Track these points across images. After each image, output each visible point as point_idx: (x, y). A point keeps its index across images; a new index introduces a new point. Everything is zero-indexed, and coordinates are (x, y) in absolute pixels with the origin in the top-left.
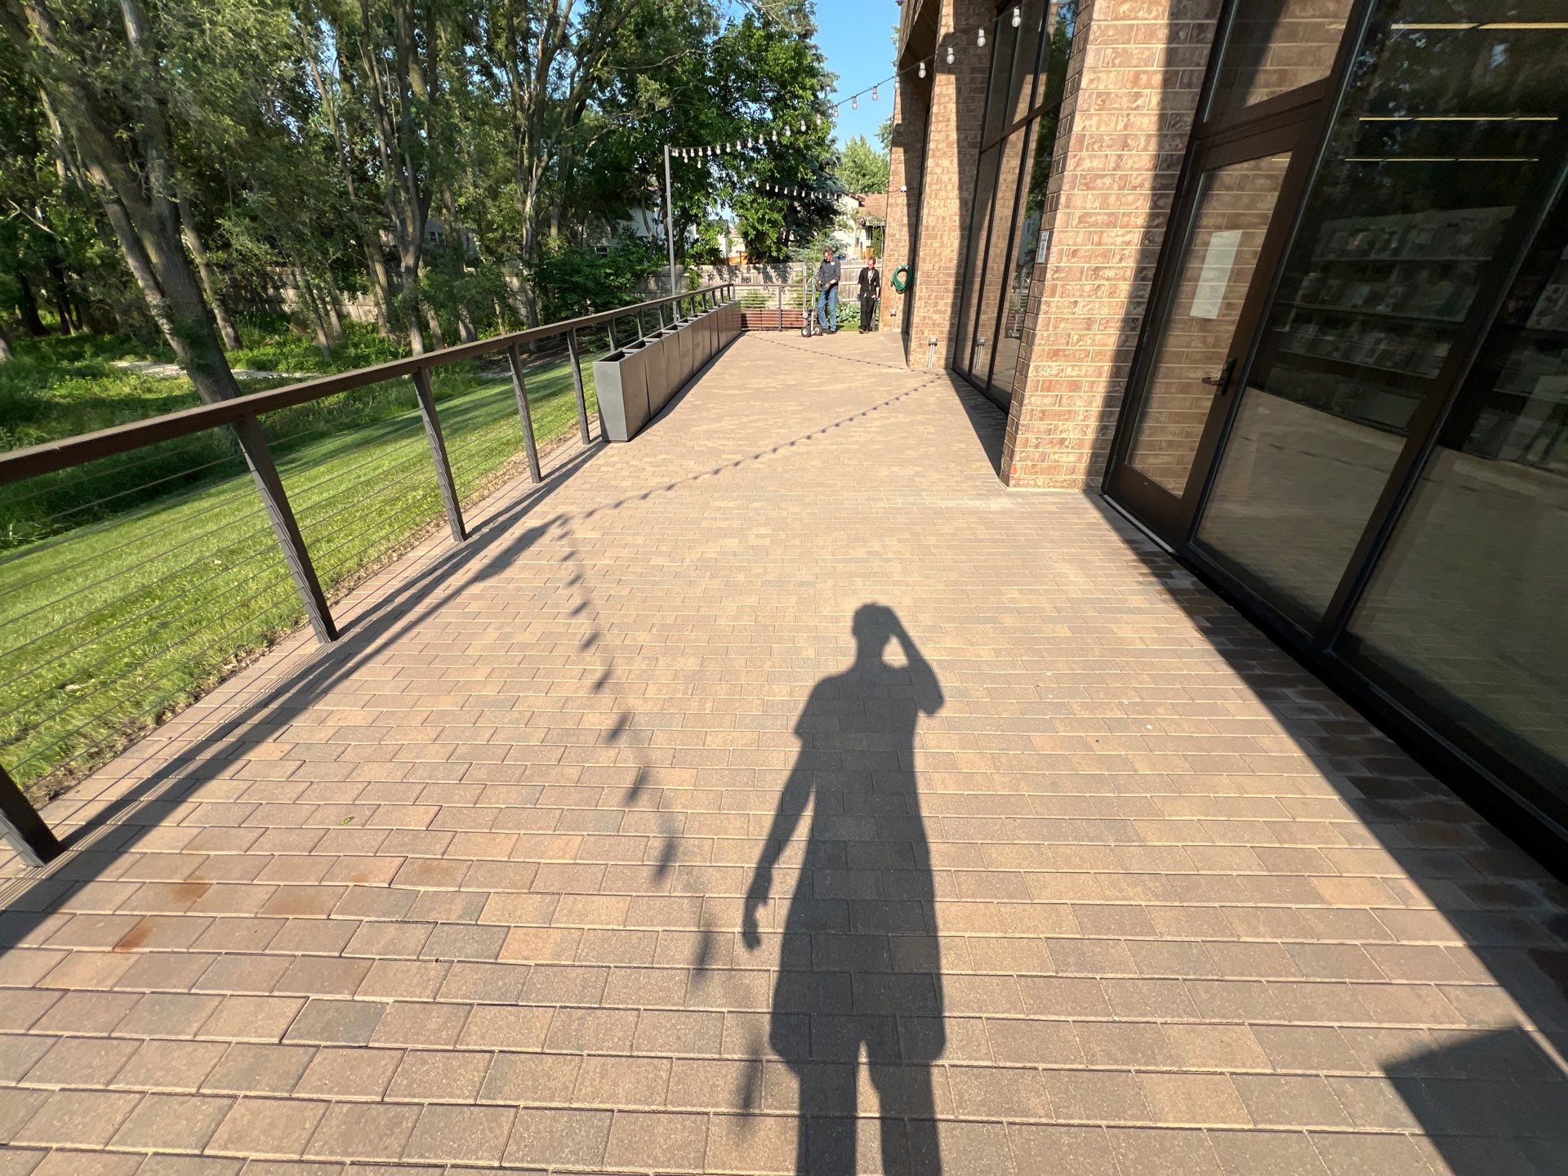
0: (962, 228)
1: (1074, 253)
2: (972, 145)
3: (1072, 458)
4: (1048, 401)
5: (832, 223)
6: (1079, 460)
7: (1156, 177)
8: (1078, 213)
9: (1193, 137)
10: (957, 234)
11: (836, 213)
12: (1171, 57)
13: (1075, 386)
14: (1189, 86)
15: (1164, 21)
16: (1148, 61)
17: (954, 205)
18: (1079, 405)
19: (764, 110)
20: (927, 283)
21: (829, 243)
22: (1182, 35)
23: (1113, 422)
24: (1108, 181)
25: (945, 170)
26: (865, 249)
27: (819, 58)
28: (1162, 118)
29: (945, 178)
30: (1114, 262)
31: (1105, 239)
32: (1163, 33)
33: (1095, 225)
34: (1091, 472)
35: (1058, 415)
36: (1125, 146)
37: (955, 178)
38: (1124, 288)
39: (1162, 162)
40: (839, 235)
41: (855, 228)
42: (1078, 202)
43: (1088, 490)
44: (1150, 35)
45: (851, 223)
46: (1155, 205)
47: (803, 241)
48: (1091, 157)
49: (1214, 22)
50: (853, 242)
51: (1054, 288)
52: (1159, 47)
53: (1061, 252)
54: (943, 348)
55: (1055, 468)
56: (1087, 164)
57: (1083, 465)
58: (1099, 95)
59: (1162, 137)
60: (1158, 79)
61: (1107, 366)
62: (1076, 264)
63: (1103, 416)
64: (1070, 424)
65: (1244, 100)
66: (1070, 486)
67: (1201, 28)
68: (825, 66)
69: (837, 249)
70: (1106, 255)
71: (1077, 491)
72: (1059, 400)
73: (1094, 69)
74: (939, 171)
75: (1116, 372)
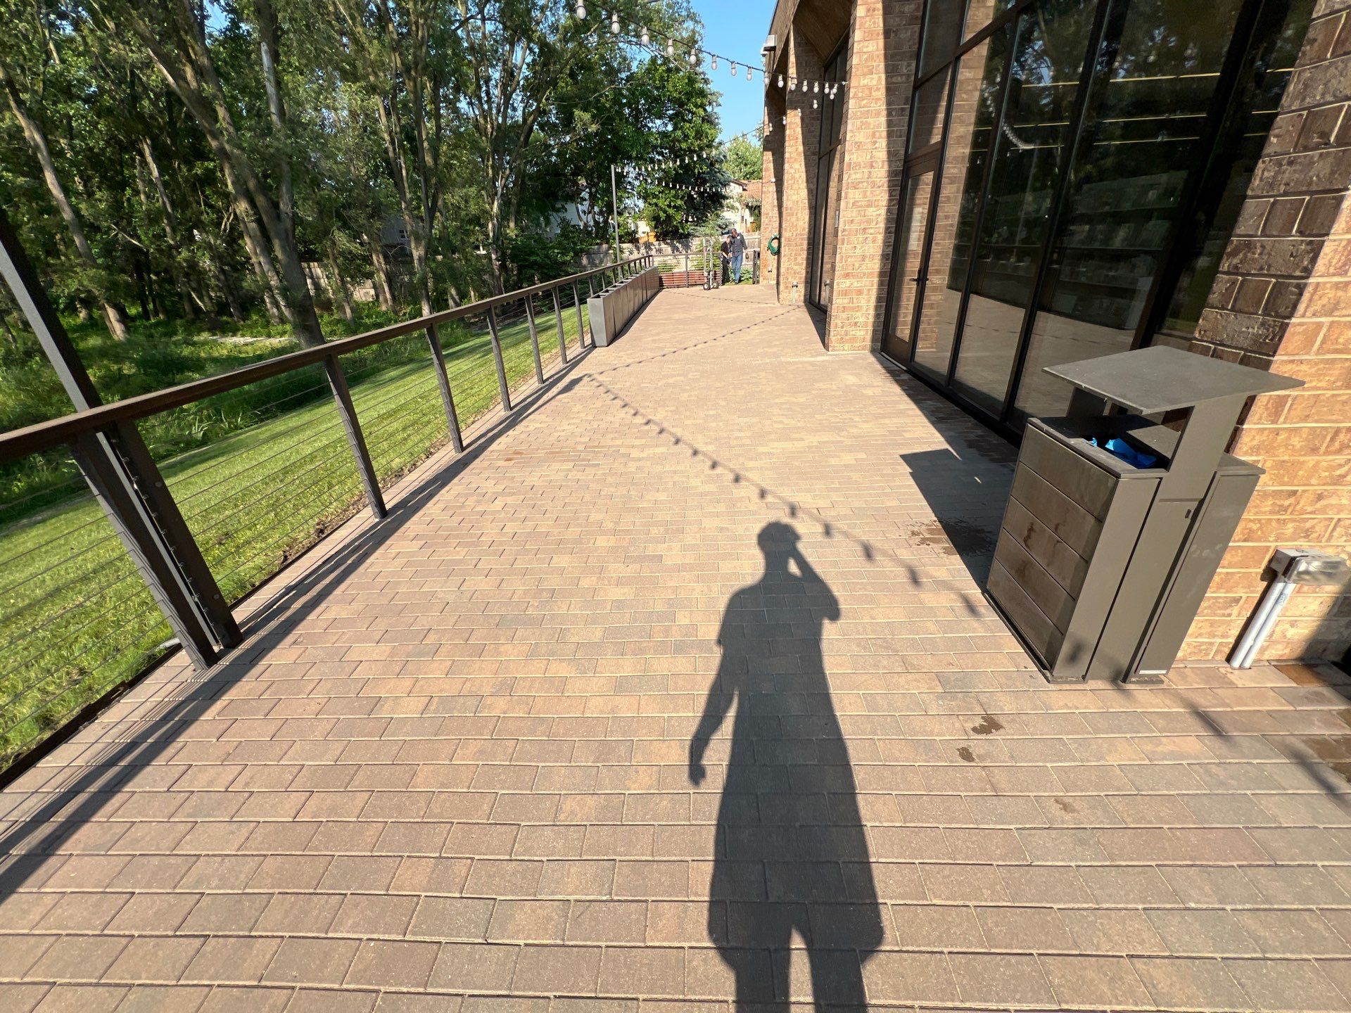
0: (810, 208)
1: (852, 221)
2: (814, 154)
3: (862, 333)
4: (846, 301)
5: (722, 206)
6: (867, 334)
7: (889, 181)
8: (852, 201)
9: (905, 162)
10: (807, 212)
11: (725, 197)
12: (890, 124)
13: (860, 292)
14: (900, 136)
15: (884, 107)
16: (879, 126)
17: (804, 193)
18: (863, 303)
19: (666, 125)
20: (789, 245)
21: (720, 222)
22: (894, 113)
23: (883, 311)
24: (865, 184)
25: (797, 171)
26: (749, 225)
27: (706, 81)
28: (889, 153)
29: (797, 175)
30: (873, 225)
31: (867, 213)
32: (885, 113)
33: (861, 206)
34: (874, 340)
35: (852, 309)
36: (872, 166)
37: (804, 176)
38: (880, 238)
39: (892, 174)
40: (727, 215)
41: (740, 207)
42: (851, 195)
43: (873, 351)
44: (878, 114)
45: (737, 205)
46: (890, 195)
47: (700, 221)
48: (855, 173)
49: (908, 106)
50: (739, 219)
51: (843, 240)
52: (883, 119)
53: (845, 221)
54: (802, 288)
55: (853, 339)
56: (853, 176)
57: (869, 336)
58: (856, 143)
59: (890, 161)
60: (884, 134)
61: (876, 280)
62: (854, 227)
63: (877, 308)
64: (859, 314)
65: (928, 141)
66: (863, 349)
67: (903, 109)
68: (711, 87)
69: (727, 226)
70: (869, 222)
71: (867, 352)
72: (851, 300)
73: (852, 131)
74: (792, 171)
75: (881, 283)
